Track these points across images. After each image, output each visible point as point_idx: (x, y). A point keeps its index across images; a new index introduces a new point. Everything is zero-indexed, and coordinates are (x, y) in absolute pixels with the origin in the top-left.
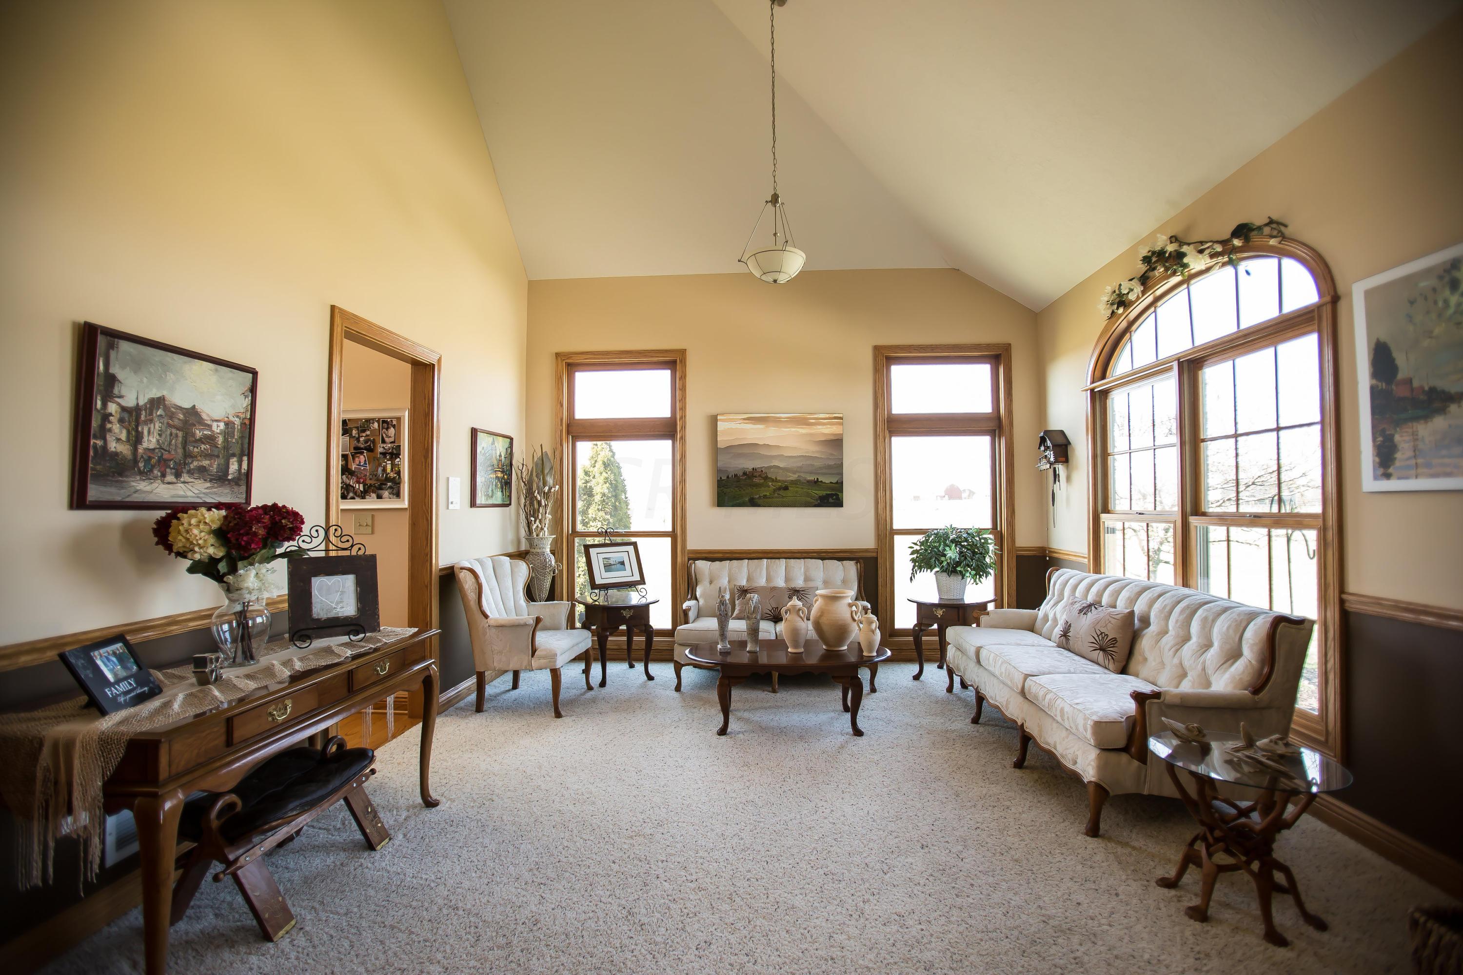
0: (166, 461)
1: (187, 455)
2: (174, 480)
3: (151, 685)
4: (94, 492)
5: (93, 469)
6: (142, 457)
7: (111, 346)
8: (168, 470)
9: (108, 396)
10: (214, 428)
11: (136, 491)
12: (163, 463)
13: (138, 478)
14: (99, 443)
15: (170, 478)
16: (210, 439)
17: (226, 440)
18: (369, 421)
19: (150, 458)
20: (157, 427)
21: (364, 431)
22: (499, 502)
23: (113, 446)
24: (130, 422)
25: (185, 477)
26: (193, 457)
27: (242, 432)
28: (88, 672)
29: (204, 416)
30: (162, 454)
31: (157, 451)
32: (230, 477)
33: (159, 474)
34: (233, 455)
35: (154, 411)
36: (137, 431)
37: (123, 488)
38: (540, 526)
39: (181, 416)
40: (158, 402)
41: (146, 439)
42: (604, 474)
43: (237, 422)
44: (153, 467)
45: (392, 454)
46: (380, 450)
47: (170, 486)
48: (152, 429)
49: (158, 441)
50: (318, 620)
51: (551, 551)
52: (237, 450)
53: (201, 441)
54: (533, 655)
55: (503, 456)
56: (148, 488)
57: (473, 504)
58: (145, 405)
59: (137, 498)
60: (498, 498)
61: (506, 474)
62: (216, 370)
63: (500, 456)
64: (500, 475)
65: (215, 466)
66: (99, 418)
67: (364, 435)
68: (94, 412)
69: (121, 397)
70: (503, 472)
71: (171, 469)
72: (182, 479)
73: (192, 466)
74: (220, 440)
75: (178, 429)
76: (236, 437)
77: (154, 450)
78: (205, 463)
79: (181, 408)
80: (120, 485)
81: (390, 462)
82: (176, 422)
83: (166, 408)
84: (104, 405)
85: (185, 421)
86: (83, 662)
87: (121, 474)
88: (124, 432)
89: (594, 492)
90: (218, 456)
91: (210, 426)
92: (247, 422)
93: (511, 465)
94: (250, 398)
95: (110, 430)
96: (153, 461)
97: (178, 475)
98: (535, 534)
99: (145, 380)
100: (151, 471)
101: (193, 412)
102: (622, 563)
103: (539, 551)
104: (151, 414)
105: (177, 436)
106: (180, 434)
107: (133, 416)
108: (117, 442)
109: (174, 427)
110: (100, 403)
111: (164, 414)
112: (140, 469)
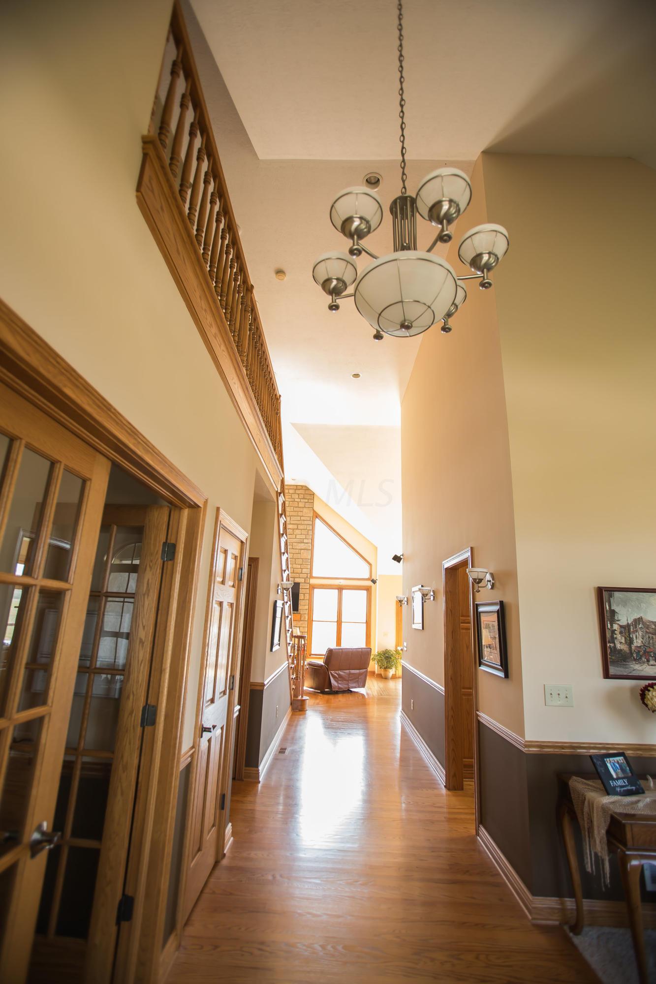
0: (648, 652)
3: (637, 787)
4: (612, 670)
5: (610, 658)
6: (635, 651)
7: (611, 596)
8: (650, 658)
9: (613, 621)
11: (634, 670)
12: (646, 654)
13: (634, 662)
14: (612, 645)
15: (652, 662)
19: (639, 652)
20: (640, 634)
23: (618, 646)
24: (625, 633)
28: (602, 769)
30: (645, 649)
31: (642, 647)
33: (646, 660)
35: (638, 626)
36: (630, 637)
37: (627, 668)
39: (653, 627)
40: (639, 621)
41: (635, 641)
44: (641, 656)
47: (653, 667)
48: (637, 635)
49: (642, 642)
56: (640, 668)
58: (632, 623)
59: (634, 673)
66: (610, 632)
68: (607, 630)
69: (618, 620)
71: (652, 657)
75: (653, 634)
77: (640, 647)
79: (652, 622)
80: (625, 666)
82: (651, 630)
83: (644, 623)
84: (612, 626)
86: (600, 762)
87: (624, 661)
88: (623, 638)
95: (616, 638)
96: (641, 653)
99: (630, 610)
100: (641, 658)
104: (636, 627)
105: (652, 638)
107: (626, 630)
108: (620, 643)
109: (650, 633)
110: (609, 625)
111: (643, 626)
112: (634, 658)
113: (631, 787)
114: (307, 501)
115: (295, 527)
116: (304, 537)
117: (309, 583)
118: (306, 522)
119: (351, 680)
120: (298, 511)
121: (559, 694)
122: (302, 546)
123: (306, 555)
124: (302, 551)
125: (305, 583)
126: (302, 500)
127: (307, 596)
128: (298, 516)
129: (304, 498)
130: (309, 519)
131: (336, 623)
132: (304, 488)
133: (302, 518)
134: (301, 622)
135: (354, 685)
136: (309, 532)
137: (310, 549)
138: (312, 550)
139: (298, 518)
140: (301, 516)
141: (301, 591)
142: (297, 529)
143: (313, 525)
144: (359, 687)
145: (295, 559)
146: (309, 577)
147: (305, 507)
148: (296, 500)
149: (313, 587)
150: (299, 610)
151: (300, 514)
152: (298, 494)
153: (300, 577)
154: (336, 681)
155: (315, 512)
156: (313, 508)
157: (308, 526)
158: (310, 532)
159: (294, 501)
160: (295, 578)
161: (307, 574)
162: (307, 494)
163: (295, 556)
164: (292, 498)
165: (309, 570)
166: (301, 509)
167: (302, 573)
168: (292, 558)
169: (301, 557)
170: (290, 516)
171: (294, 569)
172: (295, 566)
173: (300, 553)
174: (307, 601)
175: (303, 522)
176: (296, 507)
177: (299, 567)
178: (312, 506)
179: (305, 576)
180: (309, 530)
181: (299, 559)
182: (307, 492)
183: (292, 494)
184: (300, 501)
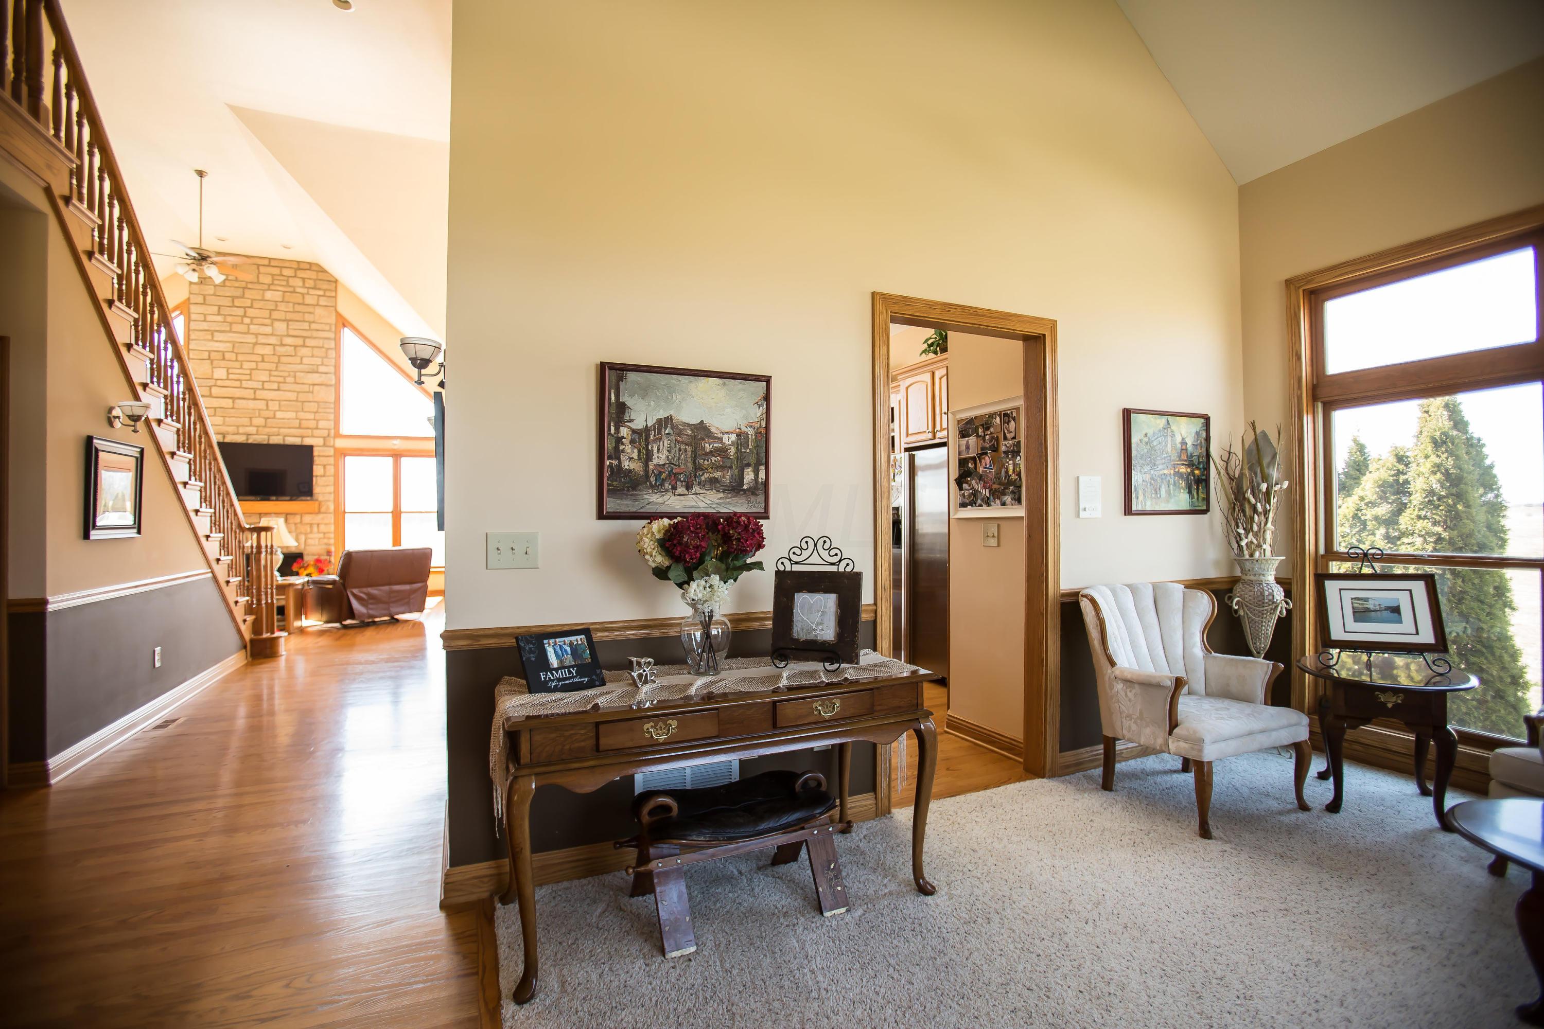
0: (675, 474)
1: (697, 468)
2: (686, 492)
3: (595, 678)
4: (613, 505)
5: (610, 485)
7: (620, 379)
8: (679, 483)
9: (620, 422)
10: (725, 440)
11: (649, 503)
12: (673, 476)
13: (651, 491)
14: (615, 462)
15: (681, 490)
16: (722, 451)
17: (738, 450)
18: (992, 416)
20: (666, 444)
21: (988, 429)
22: (1185, 506)
23: (626, 464)
24: (641, 443)
25: (696, 489)
26: (703, 469)
27: (756, 440)
28: (535, 656)
29: (713, 430)
30: (672, 469)
31: (667, 466)
32: (745, 487)
33: (670, 487)
34: (748, 465)
35: (663, 430)
36: (647, 449)
37: (638, 501)
38: (1255, 541)
39: (689, 432)
40: (666, 422)
41: (656, 456)
42: (1434, 459)
43: (751, 432)
44: (664, 480)
45: (1013, 452)
46: (1003, 448)
47: (682, 498)
48: (661, 447)
49: (667, 457)
50: (797, 640)
51: (1276, 579)
52: (753, 460)
53: (711, 453)
54: (1170, 733)
55: (1190, 442)
56: (660, 500)
57: (1128, 510)
58: (654, 425)
60: (1182, 500)
61: (1198, 468)
62: (724, 384)
63: (1184, 443)
64: (1183, 469)
65: (728, 477)
66: (614, 441)
67: (989, 433)
68: (609, 437)
69: (630, 421)
70: (1189, 465)
71: (682, 482)
72: (693, 491)
73: (703, 478)
74: (733, 450)
75: (686, 445)
76: (750, 447)
77: (664, 465)
78: (717, 474)
79: (688, 424)
80: (634, 498)
81: (1011, 462)
82: (684, 438)
83: (674, 427)
84: (617, 430)
85: (694, 437)
86: (533, 646)
87: (634, 489)
88: (636, 451)
89: (1412, 488)
90: (731, 467)
91: (720, 439)
92: (763, 431)
93: (1208, 455)
94: (765, 407)
95: (623, 451)
96: (664, 476)
97: (688, 487)
98: (1246, 552)
99: (652, 403)
100: (662, 484)
101: (702, 429)
102: (1396, 610)
103: (1252, 578)
104: (660, 433)
105: (686, 450)
106: (689, 449)
107: (643, 437)
108: (630, 461)
109: (683, 443)
110: (613, 428)
111: (672, 432)
112: (651, 483)
113: (580, 678)
114: (321, 293)
115: (299, 341)
116: (318, 361)
117: (333, 446)
118: (322, 335)
119: (394, 602)
120: (304, 313)
121: (512, 549)
122: (315, 378)
123: (325, 395)
124: (316, 388)
125: (325, 445)
126: (312, 292)
127: (331, 470)
128: (304, 321)
129: (315, 288)
130: (327, 328)
131: (390, 515)
132: (314, 268)
133: (314, 326)
134: (321, 516)
135: (402, 609)
136: (330, 352)
137: (331, 385)
138: (337, 386)
139: (306, 326)
140: (310, 322)
141: (317, 460)
142: (304, 346)
143: (337, 340)
144: (411, 611)
145: (303, 402)
146: (333, 435)
147: (318, 305)
148: (298, 290)
149: (342, 453)
150: (315, 497)
151: (308, 317)
152: (303, 279)
153: (314, 435)
154: (363, 605)
155: (341, 315)
156: (335, 307)
157: (326, 341)
158: (332, 354)
159: (294, 292)
160: (302, 437)
161: (329, 430)
162: (321, 280)
163: (302, 397)
164: (290, 286)
165: (332, 423)
166: (311, 309)
167: (317, 428)
168: (297, 401)
169: (316, 399)
170: (287, 321)
171: (301, 420)
172: (302, 415)
173: (312, 392)
174: (332, 478)
175: (315, 334)
176: (299, 304)
177: (311, 416)
178: (334, 304)
179: (325, 433)
180: (328, 349)
181: (310, 402)
182: (321, 276)
183: (288, 277)
184: (308, 294)
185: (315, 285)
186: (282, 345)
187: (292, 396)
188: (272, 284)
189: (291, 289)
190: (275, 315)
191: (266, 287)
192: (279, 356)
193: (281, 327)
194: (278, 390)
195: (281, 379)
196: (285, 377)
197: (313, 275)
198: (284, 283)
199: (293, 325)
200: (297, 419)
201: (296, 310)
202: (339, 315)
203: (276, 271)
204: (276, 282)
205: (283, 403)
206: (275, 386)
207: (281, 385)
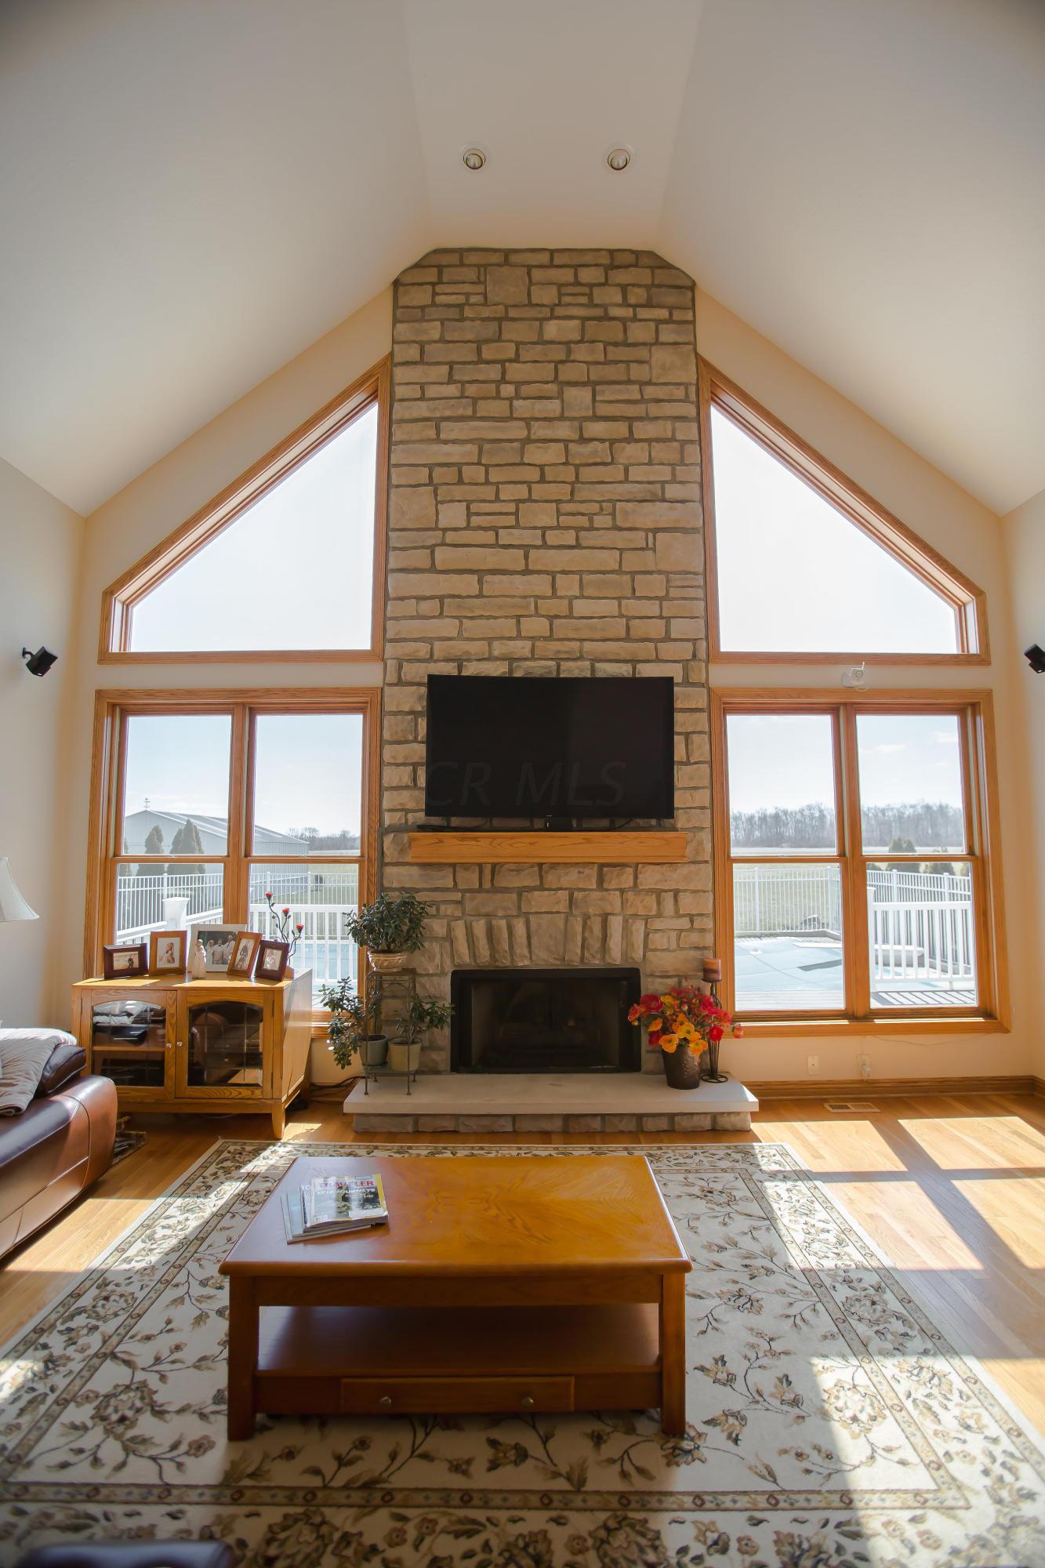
114: (663, 314)
115: (621, 429)
116: (665, 473)
117: (707, 685)
118: (669, 409)
120: (627, 362)
122: (657, 514)
123: (678, 552)
124: (660, 536)
125: (691, 680)
126: (643, 313)
127: (702, 746)
128: (629, 382)
129: (649, 304)
130: (680, 393)
131: (835, 868)
132: (645, 261)
133: (650, 392)
134: (684, 870)
136: (689, 448)
137: (695, 530)
138: (707, 533)
139: (633, 392)
140: (642, 384)
142: (631, 439)
145: (633, 574)
146: (702, 654)
147: (657, 342)
148: (615, 312)
151: (636, 371)
152: (624, 288)
153: (662, 656)
155: (706, 364)
156: (693, 345)
157: (678, 424)
158: (692, 451)
159: (604, 317)
160: (634, 662)
161: (694, 641)
162: (660, 286)
163: (632, 561)
164: (597, 306)
165: (702, 622)
166: (643, 353)
167: (667, 638)
168: (619, 571)
169: (663, 567)
170: (592, 384)
171: (629, 618)
172: (632, 607)
173: (654, 549)
174: (706, 768)
175: (654, 410)
176: (616, 344)
177: (653, 608)
178: (692, 339)
179: (684, 650)
180: (683, 443)
181: (650, 573)
182: (661, 276)
183: (591, 286)
184: (635, 319)
185: (649, 298)
186: (583, 440)
187: (610, 560)
188: (559, 304)
189: (599, 312)
190: (568, 372)
191: (546, 312)
192: (577, 467)
193: (579, 397)
194: (578, 546)
195: (583, 521)
196: (591, 516)
197: (644, 276)
198: (584, 300)
199: (607, 393)
200: (621, 616)
201: (610, 357)
202: (702, 363)
203: (567, 275)
204: (566, 299)
205: (586, 578)
206: (569, 538)
207: (582, 534)
